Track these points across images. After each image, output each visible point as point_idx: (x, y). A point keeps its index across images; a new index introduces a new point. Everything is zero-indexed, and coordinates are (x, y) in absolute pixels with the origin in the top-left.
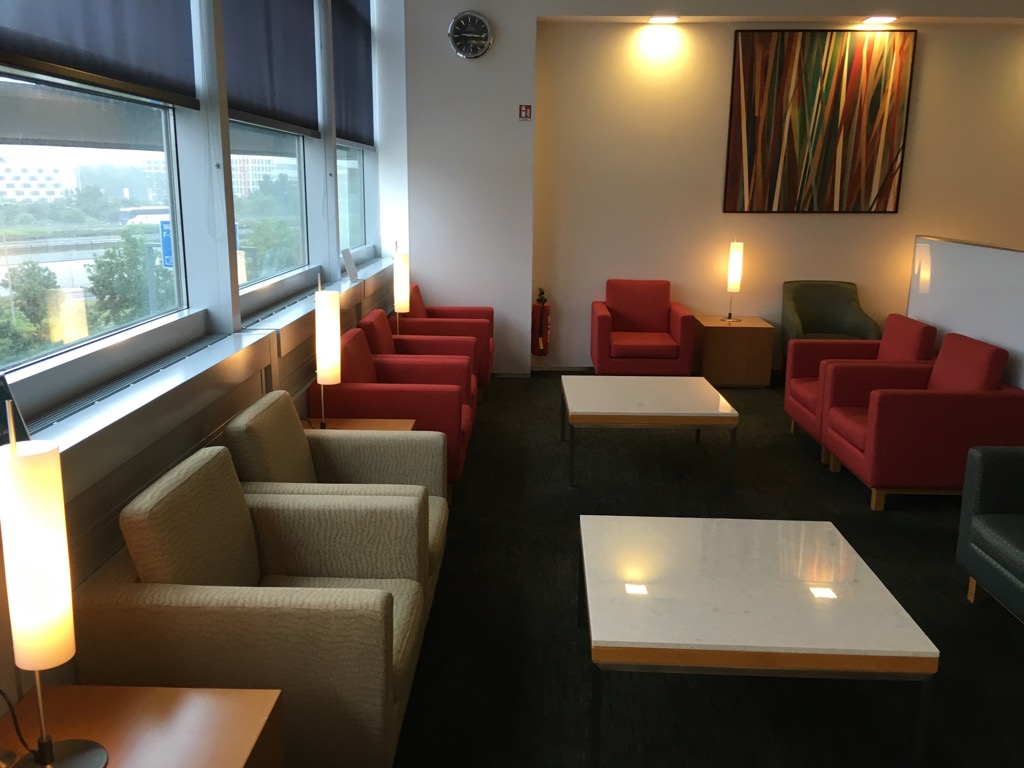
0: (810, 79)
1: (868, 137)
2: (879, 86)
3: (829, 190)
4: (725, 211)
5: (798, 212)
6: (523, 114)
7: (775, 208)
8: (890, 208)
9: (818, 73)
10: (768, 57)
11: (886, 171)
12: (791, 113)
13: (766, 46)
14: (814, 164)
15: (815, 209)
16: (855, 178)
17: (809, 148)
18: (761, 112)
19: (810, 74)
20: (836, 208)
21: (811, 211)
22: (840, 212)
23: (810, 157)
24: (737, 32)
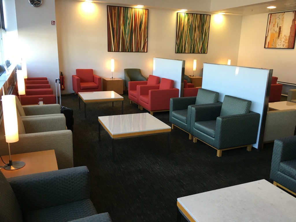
0: (126, 19)
1: (140, 34)
2: (141, 22)
3: (132, 46)
4: (108, 51)
5: (125, 52)
6: (53, 23)
7: (120, 51)
8: (146, 51)
9: (127, 18)
10: (115, 13)
11: (144, 43)
12: (122, 27)
13: (115, 10)
14: (128, 40)
15: (129, 51)
16: (138, 44)
17: (127, 36)
18: (115, 27)
19: (125, 18)
20: (134, 51)
21: (128, 52)
22: (135, 52)
23: (127, 38)
24: (107, 6)
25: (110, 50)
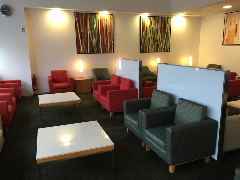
0: (92, 24)
1: (106, 37)
2: (107, 26)
3: (99, 48)
4: (77, 54)
5: (93, 53)
6: (23, 31)
7: (88, 53)
8: (112, 52)
9: (94, 23)
10: (82, 19)
11: (111, 44)
12: (89, 32)
13: (82, 16)
14: (96, 43)
15: (97, 52)
16: (104, 46)
17: (94, 39)
18: (83, 31)
19: (92, 23)
20: (101, 52)
23: (94, 41)
24: (75, 13)
25: (79, 52)
